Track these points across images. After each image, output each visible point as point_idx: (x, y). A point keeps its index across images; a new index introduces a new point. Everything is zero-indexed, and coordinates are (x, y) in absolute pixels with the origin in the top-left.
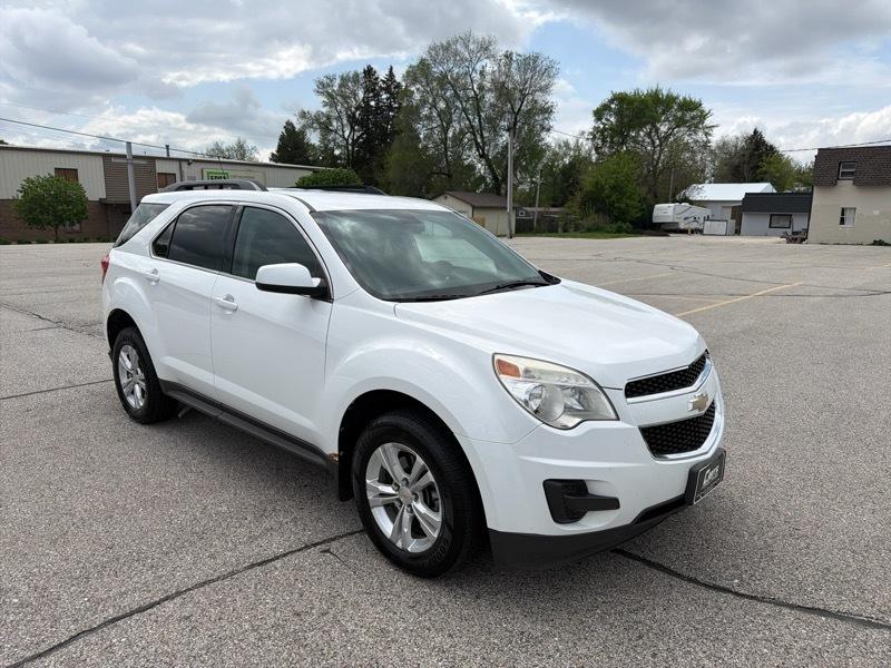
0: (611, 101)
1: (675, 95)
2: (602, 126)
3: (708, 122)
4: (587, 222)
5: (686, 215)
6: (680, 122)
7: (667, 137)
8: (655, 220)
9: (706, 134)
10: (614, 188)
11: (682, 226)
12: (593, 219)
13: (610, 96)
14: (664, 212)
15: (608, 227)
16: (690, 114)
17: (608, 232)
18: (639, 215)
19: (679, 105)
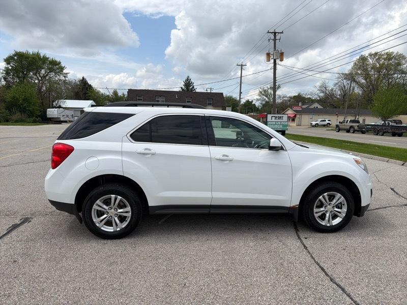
0: (15, 55)
1: (47, 56)
2: (10, 68)
3: (65, 71)
4: (15, 117)
5: (63, 114)
6: (51, 70)
7: (44, 77)
8: (48, 117)
9: (65, 77)
10: (24, 100)
11: (62, 119)
12: (17, 116)
13: (14, 53)
14: (52, 112)
15: (28, 120)
16: (56, 67)
17: (28, 122)
18: (40, 114)
19: (50, 62)
